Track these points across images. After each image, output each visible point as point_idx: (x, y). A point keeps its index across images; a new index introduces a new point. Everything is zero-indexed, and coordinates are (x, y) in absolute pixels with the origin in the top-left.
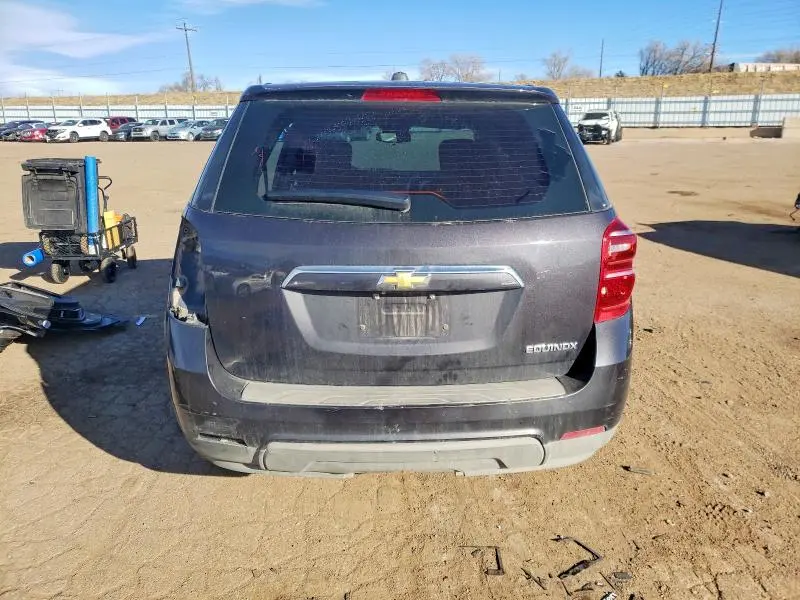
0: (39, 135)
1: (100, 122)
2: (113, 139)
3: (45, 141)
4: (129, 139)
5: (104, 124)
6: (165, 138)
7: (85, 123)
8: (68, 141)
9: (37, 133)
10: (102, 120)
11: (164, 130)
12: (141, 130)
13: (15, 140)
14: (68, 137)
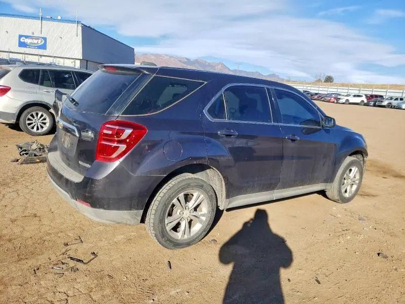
0: (333, 99)
1: (362, 96)
2: (367, 105)
3: (334, 102)
4: (375, 105)
5: (364, 97)
6: (394, 107)
7: (355, 96)
8: (343, 103)
9: (332, 99)
10: (364, 95)
11: (394, 103)
12: (382, 102)
13: (323, 101)
14: (344, 102)
